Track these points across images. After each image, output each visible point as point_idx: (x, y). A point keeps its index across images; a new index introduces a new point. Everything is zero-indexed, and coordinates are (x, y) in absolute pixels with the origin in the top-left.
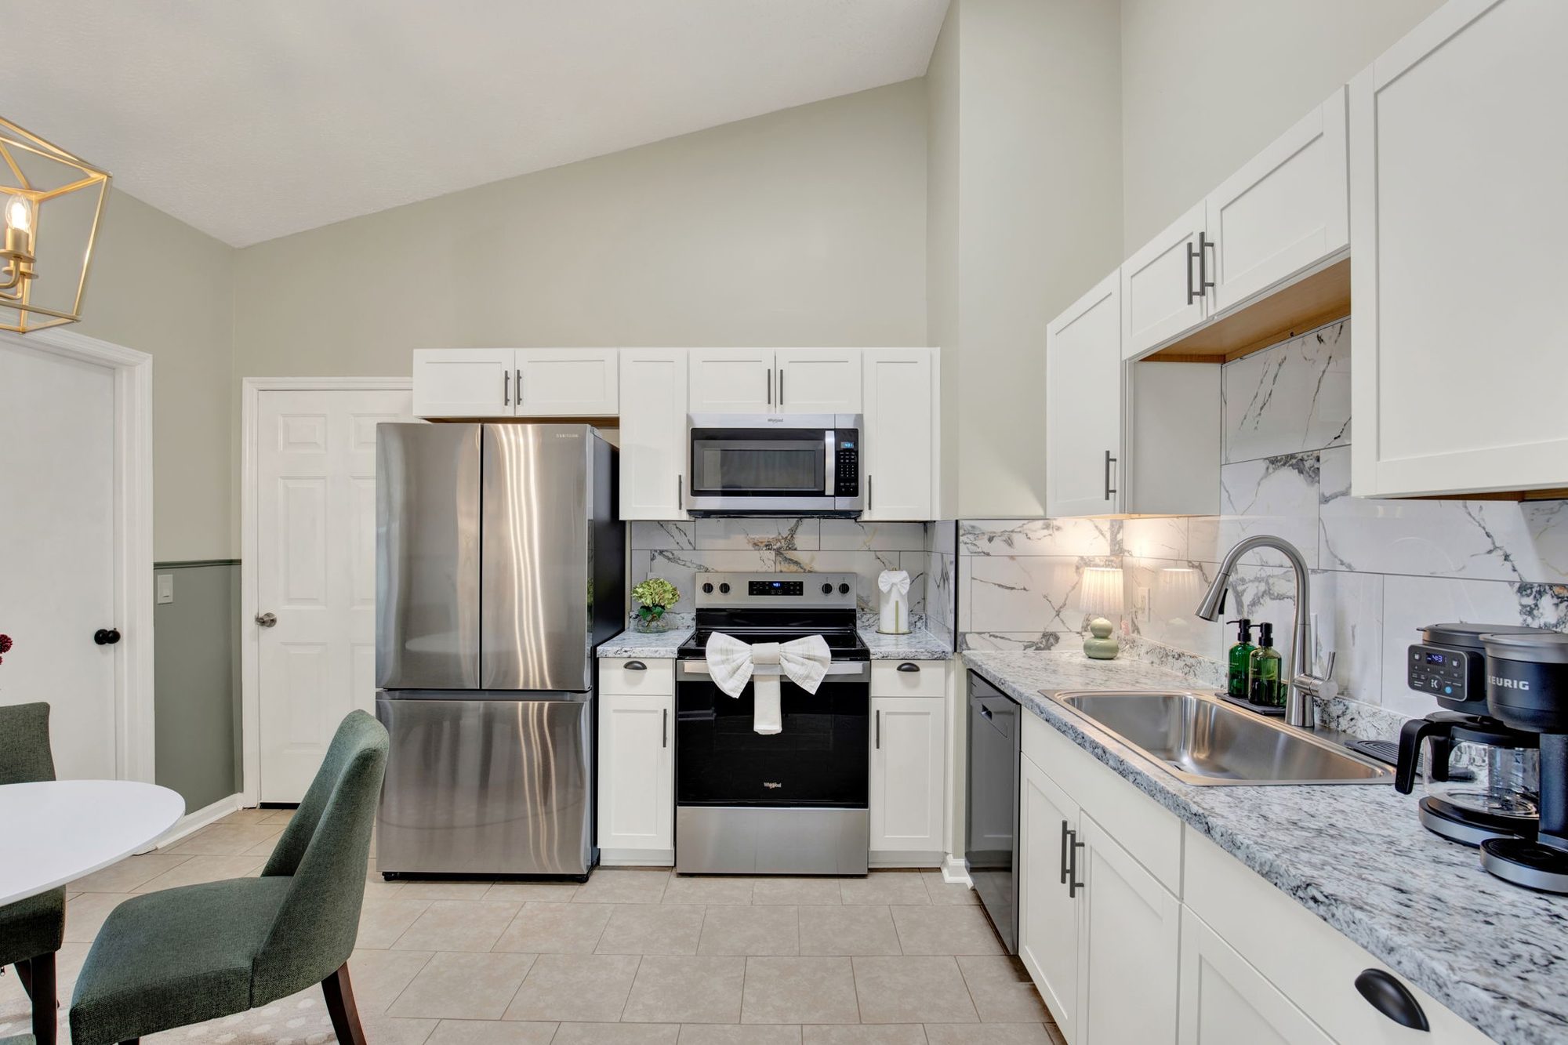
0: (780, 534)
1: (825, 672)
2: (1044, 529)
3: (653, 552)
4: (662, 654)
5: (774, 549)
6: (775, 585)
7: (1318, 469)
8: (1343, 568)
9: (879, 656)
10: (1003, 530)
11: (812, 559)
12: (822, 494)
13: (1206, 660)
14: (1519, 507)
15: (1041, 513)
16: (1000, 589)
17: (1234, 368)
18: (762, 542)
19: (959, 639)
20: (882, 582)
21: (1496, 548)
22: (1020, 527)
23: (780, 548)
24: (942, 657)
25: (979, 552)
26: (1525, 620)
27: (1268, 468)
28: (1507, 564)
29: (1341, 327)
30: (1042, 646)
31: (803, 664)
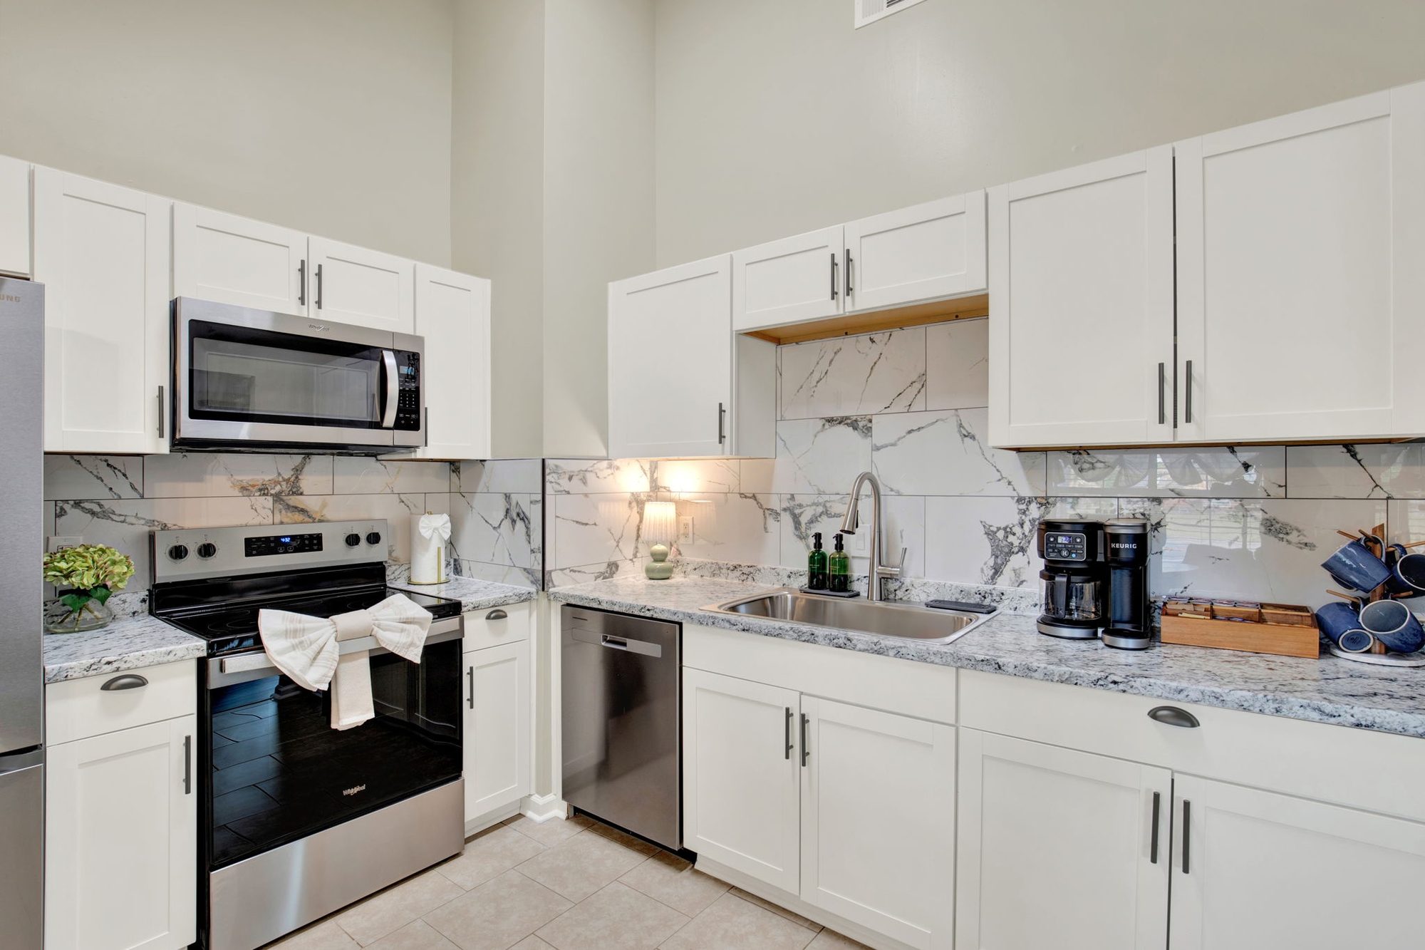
0: (279, 474)
1: (424, 635)
2: (608, 468)
3: (60, 504)
4: (180, 654)
5: (272, 495)
6: (283, 540)
7: (871, 428)
8: (893, 493)
9: (471, 606)
10: (579, 469)
11: (324, 505)
12: (377, 425)
13: (766, 567)
14: (1017, 455)
15: (603, 453)
16: (578, 525)
17: (788, 351)
18: (253, 486)
19: (547, 577)
20: (424, 528)
21: (1003, 478)
22: (591, 467)
23: (280, 493)
24: (525, 599)
25: (561, 491)
26: (1021, 517)
27: (824, 425)
28: (1011, 486)
29: (890, 335)
30: (607, 575)
31: (402, 631)
